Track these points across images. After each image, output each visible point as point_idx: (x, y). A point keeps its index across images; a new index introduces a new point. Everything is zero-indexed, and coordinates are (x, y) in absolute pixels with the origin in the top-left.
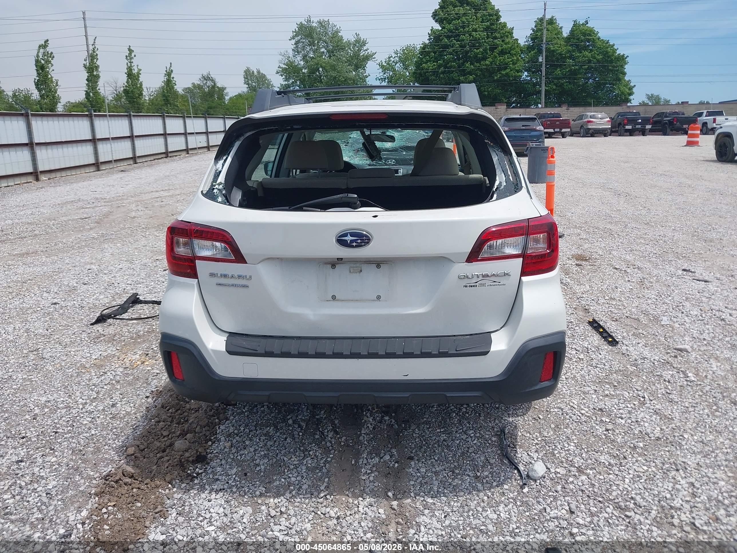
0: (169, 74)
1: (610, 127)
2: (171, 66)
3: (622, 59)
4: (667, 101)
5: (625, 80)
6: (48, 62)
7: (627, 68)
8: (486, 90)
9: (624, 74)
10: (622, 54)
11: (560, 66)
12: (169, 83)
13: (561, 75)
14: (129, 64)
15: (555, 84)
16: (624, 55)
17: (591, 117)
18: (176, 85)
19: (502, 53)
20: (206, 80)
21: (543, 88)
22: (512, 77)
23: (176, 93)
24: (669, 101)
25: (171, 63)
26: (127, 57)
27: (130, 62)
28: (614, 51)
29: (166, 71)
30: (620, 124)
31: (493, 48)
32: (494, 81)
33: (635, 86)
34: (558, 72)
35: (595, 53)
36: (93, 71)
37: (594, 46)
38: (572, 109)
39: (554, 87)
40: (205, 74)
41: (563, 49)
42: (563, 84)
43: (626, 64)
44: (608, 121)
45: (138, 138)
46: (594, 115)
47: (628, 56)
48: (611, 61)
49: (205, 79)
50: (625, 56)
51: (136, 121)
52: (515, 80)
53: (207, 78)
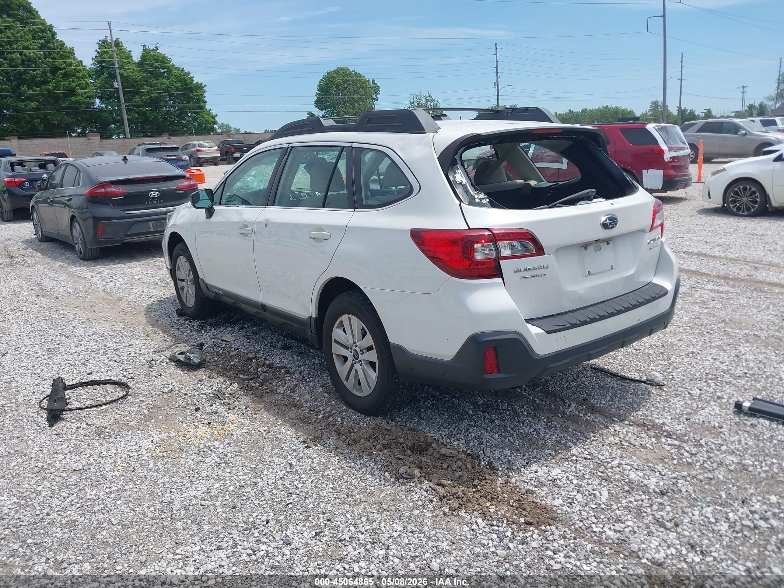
1: (219, 155)
3: (199, 87)
4: (237, 130)
5: (206, 109)
7: (207, 97)
8: (55, 118)
9: (205, 102)
10: (199, 83)
11: (137, 93)
13: (141, 103)
15: (137, 113)
16: (201, 84)
17: (199, 146)
19: (66, 76)
21: (125, 117)
22: (84, 104)
24: (239, 130)
28: (192, 79)
30: (227, 152)
31: (54, 71)
32: (63, 108)
33: (216, 115)
34: (137, 99)
35: (172, 81)
37: (169, 74)
38: (173, 138)
39: (136, 115)
41: (138, 75)
42: (145, 113)
43: (204, 92)
44: (217, 150)
46: (201, 144)
47: (205, 85)
48: (191, 90)
50: (203, 85)
52: (87, 107)
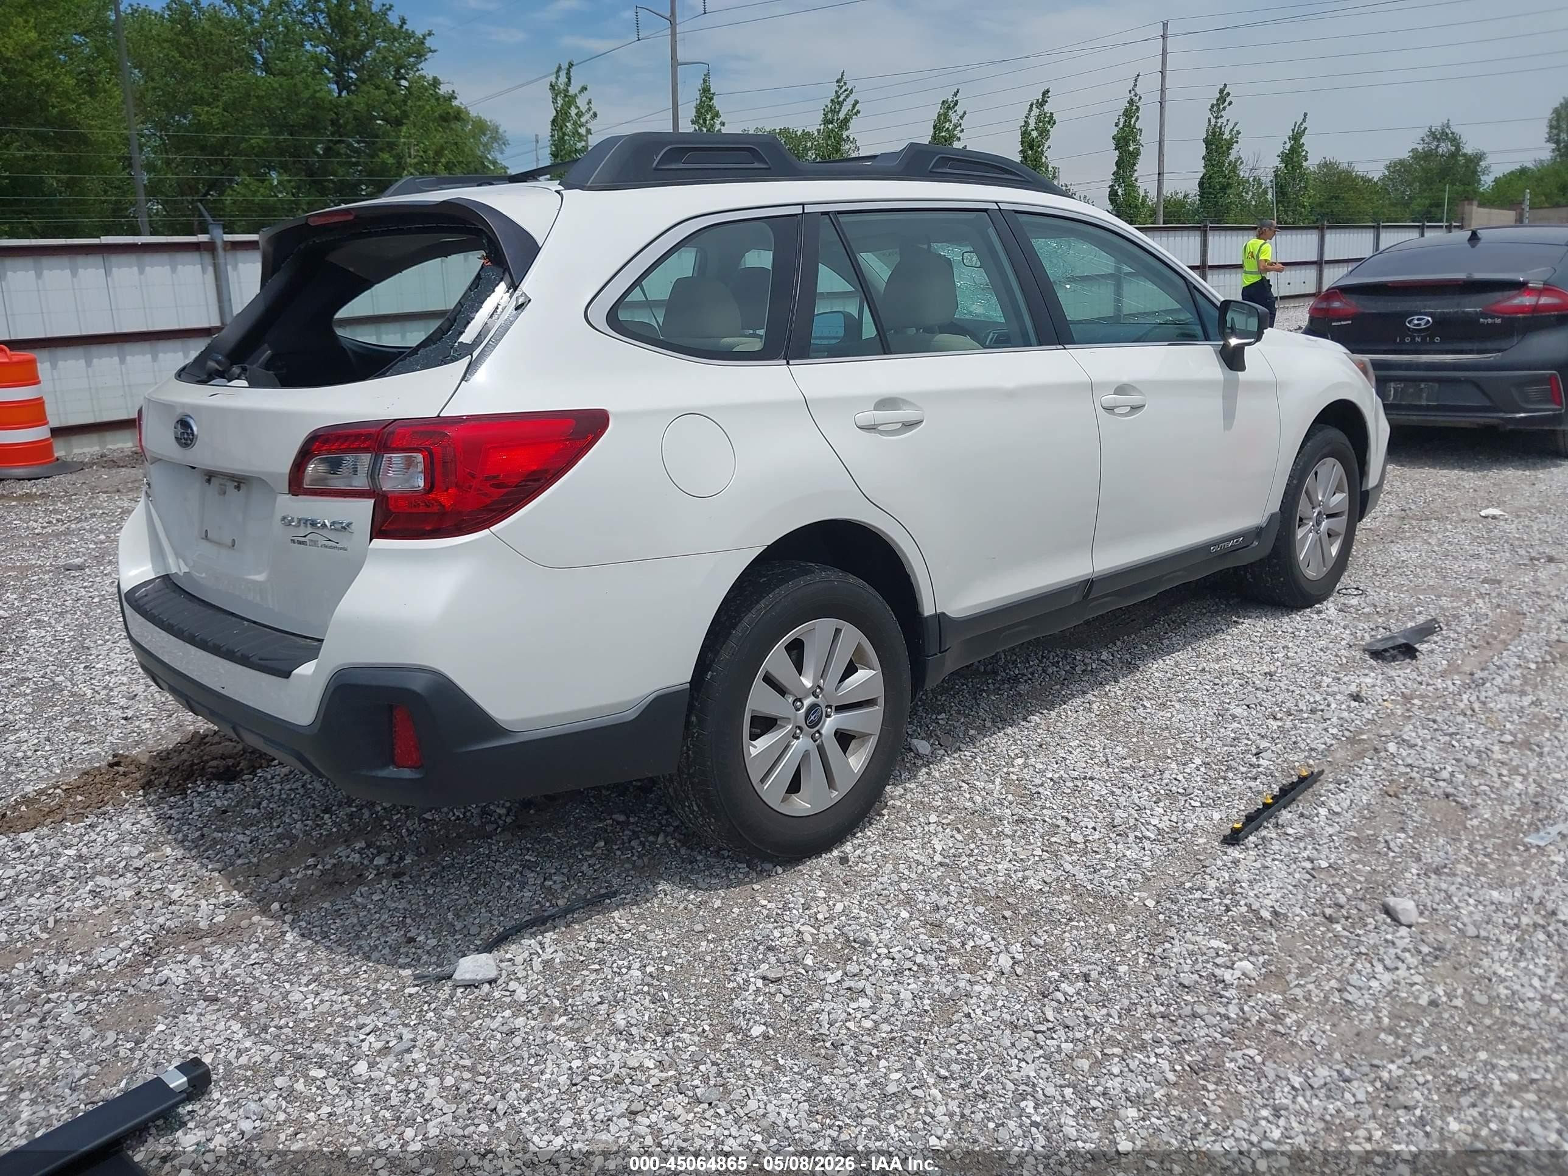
0: (1296, 137)
2: (1304, 120)
6: (1044, 133)
12: (1293, 156)
14: (1213, 121)
18: (1306, 160)
20: (1438, 140)
23: (1303, 176)
25: (1305, 115)
26: (1212, 106)
27: (1217, 118)
29: (1293, 130)
36: (1127, 144)
40: (1437, 126)
45: (1216, 271)
49: (1435, 138)
51: (1217, 238)
53: (1442, 135)
